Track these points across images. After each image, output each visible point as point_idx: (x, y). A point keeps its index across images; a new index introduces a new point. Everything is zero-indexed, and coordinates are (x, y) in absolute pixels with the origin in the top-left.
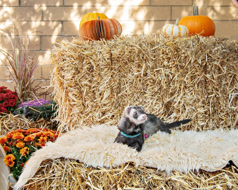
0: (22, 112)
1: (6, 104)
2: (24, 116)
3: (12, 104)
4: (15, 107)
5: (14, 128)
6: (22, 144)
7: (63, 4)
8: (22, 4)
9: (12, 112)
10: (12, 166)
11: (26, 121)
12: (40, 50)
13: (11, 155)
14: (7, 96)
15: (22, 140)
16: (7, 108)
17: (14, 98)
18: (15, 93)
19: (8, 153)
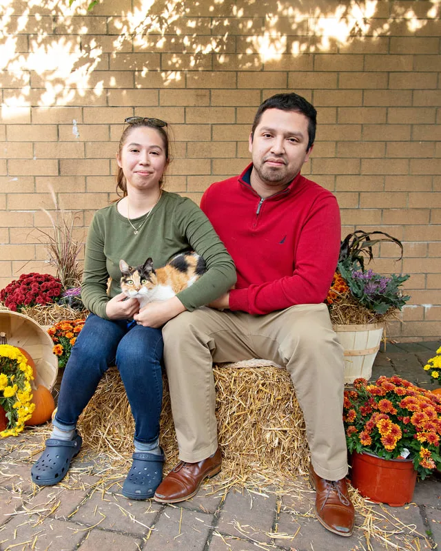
0: (67, 302)
1: (50, 293)
2: (69, 306)
3: (57, 293)
4: (60, 297)
5: (60, 318)
6: (72, 334)
8: (62, 173)
9: (57, 301)
10: (60, 354)
11: (72, 311)
13: (58, 345)
14: (52, 285)
15: (72, 331)
16: (52, 297)
17: (58, 287)
18: (59, 280)
19: (56, 343)
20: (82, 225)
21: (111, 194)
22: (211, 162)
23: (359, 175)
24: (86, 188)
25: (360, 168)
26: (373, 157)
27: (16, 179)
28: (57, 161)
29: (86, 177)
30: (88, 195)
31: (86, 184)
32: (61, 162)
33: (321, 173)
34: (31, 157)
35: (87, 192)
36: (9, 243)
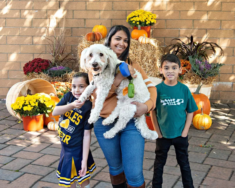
7: (86, 9)
12: (72, 36)
20: (70, 35)
21: (86, 20)
22: (140, 3)
23: (221, 11)
24: (73, 16)
25: (221, 7)
26: (228, 1)
27: (37, 11)
29: (73, 11)
30: (74, 20)
31: (73, 14)
32: (60, 3)
33: (199, 10)
35: (74, 19)
36: (33, 44)
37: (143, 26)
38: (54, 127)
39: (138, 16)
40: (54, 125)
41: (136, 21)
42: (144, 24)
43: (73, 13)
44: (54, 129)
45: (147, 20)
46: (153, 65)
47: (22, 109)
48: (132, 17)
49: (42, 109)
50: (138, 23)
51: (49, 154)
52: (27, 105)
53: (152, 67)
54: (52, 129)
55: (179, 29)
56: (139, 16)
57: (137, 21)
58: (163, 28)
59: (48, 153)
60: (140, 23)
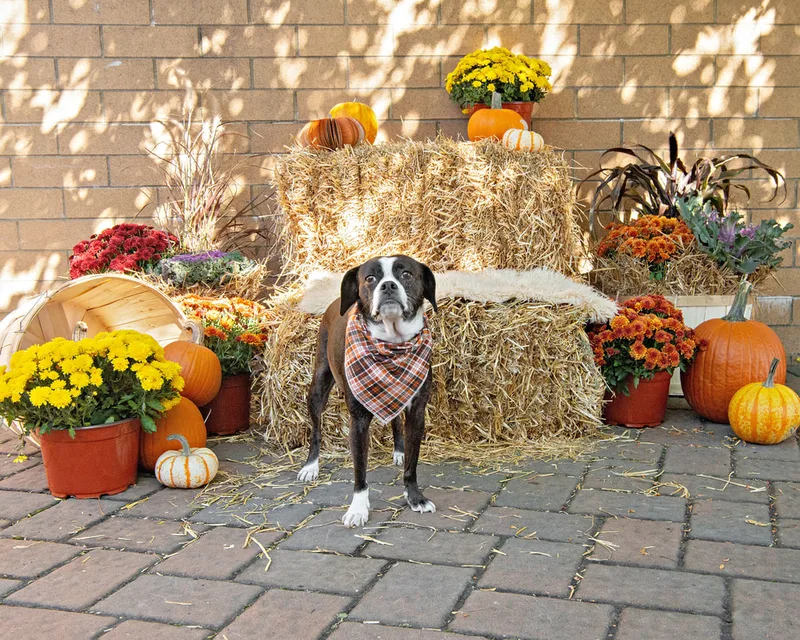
7: (297, 54)
12: (249, 152)
20: (244, 151)
21: (299, 94)
24: (252, 80)
27: (118, 63)
28: (196, 29)
29: (251, 60)
30: (256, 92)
31: (252, 74)
32: (203, 30)
34: (146, 21)
35: (254, 89)
36: (109, 186)
37: (510, 99)
38: (188, 474)
39: (490, 65)
40: (186, 466)
41: (484, 80)
42: (512, 91)
43: (251, 68)
44: (188, 481)
45: (522, 77)
46: (558, 231)
47: (25, 398)
48: (468, 71)
49: (126, 397)
50: (491, 87)
51: (140, 618)
52: (48, 382)
53: (554, 235)
54: (181, 480)
55: (622, 120)
56: (494, 65)
57: (489, 82)
58: (567, 119)
59: (136, 614)
60: (500, 86)
